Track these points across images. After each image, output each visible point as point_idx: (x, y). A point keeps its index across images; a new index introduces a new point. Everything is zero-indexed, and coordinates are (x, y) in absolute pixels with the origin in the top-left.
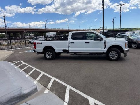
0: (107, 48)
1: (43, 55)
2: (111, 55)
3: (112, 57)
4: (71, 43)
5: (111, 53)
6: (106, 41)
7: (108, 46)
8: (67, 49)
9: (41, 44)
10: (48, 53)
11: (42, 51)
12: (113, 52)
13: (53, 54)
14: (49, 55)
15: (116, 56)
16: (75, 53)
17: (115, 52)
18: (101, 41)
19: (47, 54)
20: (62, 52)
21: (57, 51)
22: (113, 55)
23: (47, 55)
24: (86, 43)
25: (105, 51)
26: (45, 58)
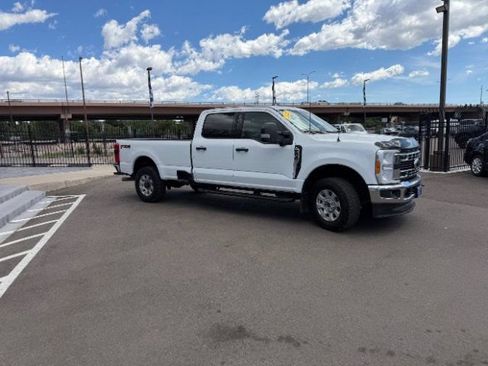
0: (306, 176)
2: (321, 205)
3: (325, 212)
4: (198, 149)
5: (320, 196)
6: (300, 147)
7: (308, 166)
8: (188, 170)
9: (128, 149)
11: (131, 172)
12: (326, 192)
13: (154, 184)
14: (147, 186)
15: (336, 212)
16: (213, 187)
17: (334, 195)
18: (282, 144)
19: (141, 181)
20: (176, 177)
21: (164, 176)
22: (328, 205)
23: (142, 185)
24: (238, 150)
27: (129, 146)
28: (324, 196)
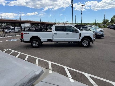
0: (81, 38)
1: (30, 44)
2: (83, 43)
3: (84, 44)
4: (55, 34)
5: (83, 42)
6: (81, 33)
7: (82, 36)
8: (51, 39)
9: (28, 34)
10: (34, 42)
12: (85, 41)
13: (39, 43)
14: (35, 44)
15: (87, 44)
16: (57, 42)
17: (87, 41)
18: (77, 33)
20: (47, 41)
22: (85, 43)
23: (34, 44)
24: (66, 34)
25: (80, 40)
26: (32, 47)
27: (29, 34)
28: (84, 41)
